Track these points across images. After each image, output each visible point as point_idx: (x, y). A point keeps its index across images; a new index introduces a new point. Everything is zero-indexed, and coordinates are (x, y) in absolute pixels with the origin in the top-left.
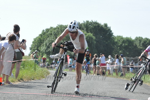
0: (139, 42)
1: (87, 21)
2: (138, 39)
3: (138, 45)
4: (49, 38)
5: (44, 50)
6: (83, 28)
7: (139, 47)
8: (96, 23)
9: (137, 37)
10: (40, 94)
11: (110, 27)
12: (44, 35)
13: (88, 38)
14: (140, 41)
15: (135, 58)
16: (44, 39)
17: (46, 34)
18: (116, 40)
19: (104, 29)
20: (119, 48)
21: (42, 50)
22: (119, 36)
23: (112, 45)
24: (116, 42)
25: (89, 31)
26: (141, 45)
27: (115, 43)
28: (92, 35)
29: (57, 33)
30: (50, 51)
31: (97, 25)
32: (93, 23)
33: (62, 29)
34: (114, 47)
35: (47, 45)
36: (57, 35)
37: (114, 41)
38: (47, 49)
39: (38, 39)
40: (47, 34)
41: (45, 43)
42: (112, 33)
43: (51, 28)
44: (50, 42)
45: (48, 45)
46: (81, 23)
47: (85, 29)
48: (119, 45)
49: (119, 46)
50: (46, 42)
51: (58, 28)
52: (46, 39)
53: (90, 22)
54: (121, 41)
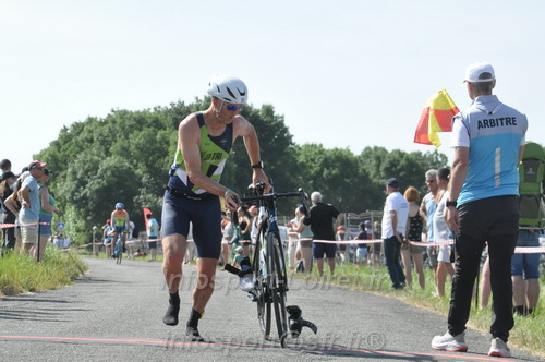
0: (374, 162)
2: (370, 153)
3: (372, 173)
4: (83, 154)
5: (66, 191)
7: (375, 180)
9: (368, 148)
10: (55, 338)
11: (283, 117)
12: (66, 143)
14: (379, 159)
15: (362, 215)
16: (68, 156)
17: (73, 140)
18: (301, 159)
19: (262, 121)
20: (311, 182)
21: (60, 194)
22: (312, 145)
23: (288, 174)
24: (302, 164)
26: (382, 174)
27: (298, 168)
29: (110, 138)
30: (88, 194)
33: (128, 123)
34: (295, 181)
35: (79, 176)
37: (295, 161)
38: (77, 190)
39: (46, 156)
40: (77, 142)
41: (69, 170)
42: (290, 137)
43: (91, 120)
44: (86, 167)
45: (82, 177)
46: (186, 104)
48: (312, 172)
49: (312, 178)
50: (76, 165)
51: (114, 122)
52: (76, 157)
54: (319, 160)
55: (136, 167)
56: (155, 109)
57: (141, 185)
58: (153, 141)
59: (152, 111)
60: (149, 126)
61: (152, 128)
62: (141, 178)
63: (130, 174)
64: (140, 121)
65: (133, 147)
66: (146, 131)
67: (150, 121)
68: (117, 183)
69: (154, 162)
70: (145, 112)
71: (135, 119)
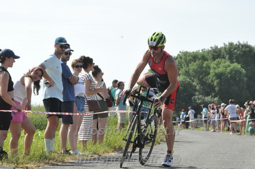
1: (229, 43)
6: (224, 55)
8: (246, 46)
13: (234, 72)
25: (234, 60)
28: (239, 66)
31: (249, 49)
32: (241, 47)
33: (188, 58)
36: (179, 70)
46: (219, 47)
47: (227, 58)
51: (181, 58)
53: (236, 45)
55: (193, 81)
56: (202, 50)
57: (196, 91)
58: (202, 67)
59: (201, 51)
60: (199, 60)
61: (200, 61)
62: (196, 87)
63: (190, 85)
64: (195, 57)
65: (191, 71)
66: (198, 62)
67: (200, 57)
68: (183, 90)
69: (202, 78)
70: (197, 52)
71: (192, 56)
